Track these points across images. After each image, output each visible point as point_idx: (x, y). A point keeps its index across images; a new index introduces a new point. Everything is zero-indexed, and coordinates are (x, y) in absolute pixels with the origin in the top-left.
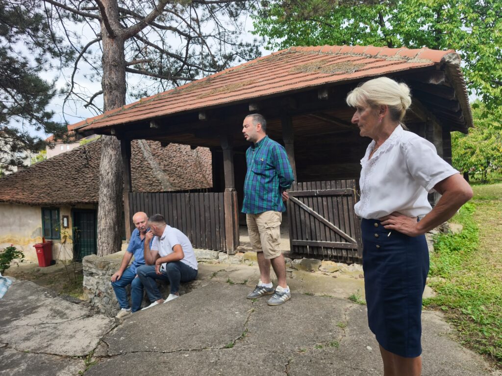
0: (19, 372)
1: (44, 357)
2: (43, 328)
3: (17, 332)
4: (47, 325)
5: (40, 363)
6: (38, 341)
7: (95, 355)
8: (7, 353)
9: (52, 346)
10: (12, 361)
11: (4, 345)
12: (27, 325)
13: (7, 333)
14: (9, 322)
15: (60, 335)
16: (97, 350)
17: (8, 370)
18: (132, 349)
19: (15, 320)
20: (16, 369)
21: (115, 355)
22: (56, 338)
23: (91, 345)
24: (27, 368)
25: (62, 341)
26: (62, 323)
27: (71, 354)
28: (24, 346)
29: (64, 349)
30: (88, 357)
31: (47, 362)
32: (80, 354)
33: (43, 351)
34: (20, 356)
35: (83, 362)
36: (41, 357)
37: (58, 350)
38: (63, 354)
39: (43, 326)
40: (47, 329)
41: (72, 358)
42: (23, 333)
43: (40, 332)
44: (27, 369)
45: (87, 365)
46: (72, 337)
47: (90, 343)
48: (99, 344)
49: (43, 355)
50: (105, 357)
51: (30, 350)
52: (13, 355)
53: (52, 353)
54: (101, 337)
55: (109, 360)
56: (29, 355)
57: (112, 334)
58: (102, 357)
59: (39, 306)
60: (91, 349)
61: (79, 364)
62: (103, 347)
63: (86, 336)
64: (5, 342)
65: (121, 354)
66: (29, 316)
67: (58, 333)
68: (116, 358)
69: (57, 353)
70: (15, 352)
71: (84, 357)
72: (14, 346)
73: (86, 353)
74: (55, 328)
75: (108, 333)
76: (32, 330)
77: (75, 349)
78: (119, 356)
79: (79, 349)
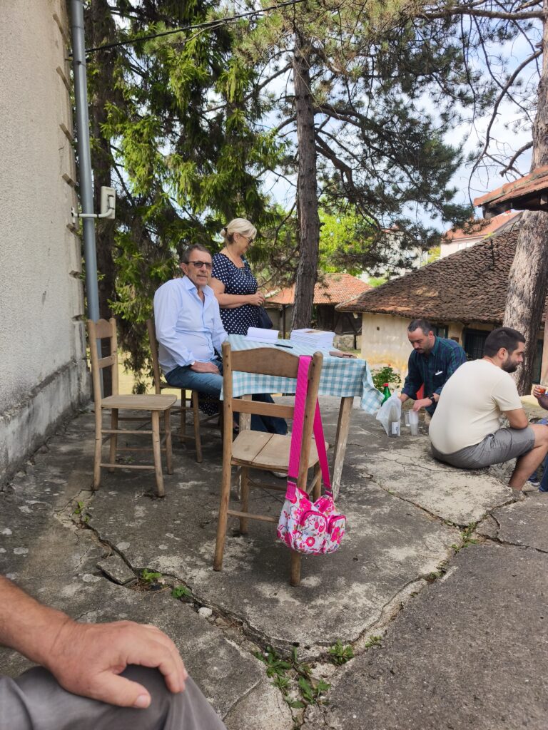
0: (380, 514)
1: (411, 508)
2: (413, 470)
3: (384, 465)
4: (419, 468)
5: (406, 513)
6: (406, 484)
7: (477, 530)
8: (371, 486)
9: (422, 497)
10: (374, 498)
11: (369, 476)
12: (395, 461)
13: (373, 463)
14: (376, 450)
15: (433, 487)
16: (481, 525)
17: (369, 507)
18: (536, 545)
19: (383, 451)
20: (378, 510)
21: (508, 543)
22: (428, 488)
23: (473, 515)
24: (389, 513)
25: (436, 496)
26: (438, 472)
27: (445, 516)
28: (389, 484)
29: (437, 506)
30: (467, 530)
31: (414, 515)
32: (457, 522)
33: (410, 500)
34: (384, 495)
35: (460, 535)
36: (407, 506)
37: (428, 505)
38: (434, 512)
39: (413, 467)
40: (418, 473)
41: (446, 523)
42: (390, 468)
43: (410, 475)
44: (390, 515)
45: (466, 541)
46: (447, 494)
47: (472, 511)
48: (485, 517)
49: (409, 504)
50: (492, 539)
51: (395, 492)
52: (377, 491)
53: (421, 506)
54: (490, 509)
55: (498, 546)
56: (394, 498)
57: (506, 509)
58: (487, 537)
59: (411, 442)
60: (473, 520)
61: (454, 534)
62: (491, 524)
63: (468, 500)
64: (370, 473)
65: (518, 545)
66: (399, 450)
67: (431, 482)
68: (511, 548)
69: (427, 509)
70: (379, 488)
71: (463, 527)
72: (378, 482)
73: (466, 523)
74: (427, 475)
75: (500, 507)
76: (399, 468)
77: (451, 512)
78: (515, 547)
79: (456, 513)
